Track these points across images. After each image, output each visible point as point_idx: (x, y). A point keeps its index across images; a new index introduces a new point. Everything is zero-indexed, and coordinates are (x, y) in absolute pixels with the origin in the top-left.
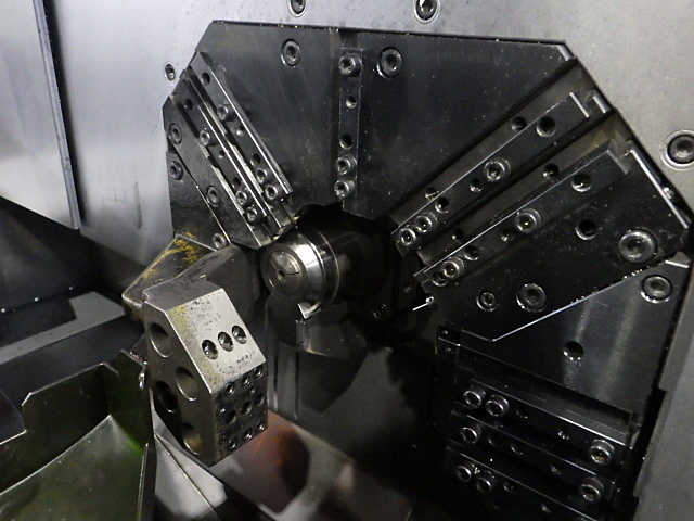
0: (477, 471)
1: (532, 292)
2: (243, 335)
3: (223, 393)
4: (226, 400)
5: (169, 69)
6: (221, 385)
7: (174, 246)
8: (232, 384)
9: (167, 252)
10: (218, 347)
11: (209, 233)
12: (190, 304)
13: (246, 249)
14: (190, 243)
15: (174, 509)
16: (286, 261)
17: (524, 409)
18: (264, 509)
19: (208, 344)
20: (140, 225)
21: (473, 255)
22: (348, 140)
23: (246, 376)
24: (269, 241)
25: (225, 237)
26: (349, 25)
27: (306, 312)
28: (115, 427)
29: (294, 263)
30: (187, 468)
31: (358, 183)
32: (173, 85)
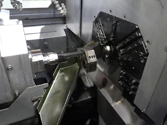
0: (121, 83)
1: (131, 58)
2: (95, 57)
3: (90, 63)
4: (90, 64)
5: (95, 17)
6: (90, 62)
7: (91, 43)
8: (92, 63)
9: (90, 43)
10: (91, 57)
11: (95, 42)
12: (89, 51)
13: (100, 45)
14: (93, 43)
15: (85, 84)
16: (105, 48)
17: (127, 74)
18: (98, 88)
19: (90, 57)
20: (87, 38)
21: (124, 52)
22: (113, 32)
23: (94, 62)
24: (103, 45)
25: (98, 43)
26: (116, 16)
27: (106, 56)
28: (77, 65)
29: (106, 49)
30: (89, 80)
31: (113, 39)
32: (95, 19)
